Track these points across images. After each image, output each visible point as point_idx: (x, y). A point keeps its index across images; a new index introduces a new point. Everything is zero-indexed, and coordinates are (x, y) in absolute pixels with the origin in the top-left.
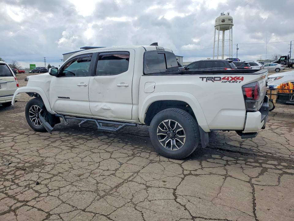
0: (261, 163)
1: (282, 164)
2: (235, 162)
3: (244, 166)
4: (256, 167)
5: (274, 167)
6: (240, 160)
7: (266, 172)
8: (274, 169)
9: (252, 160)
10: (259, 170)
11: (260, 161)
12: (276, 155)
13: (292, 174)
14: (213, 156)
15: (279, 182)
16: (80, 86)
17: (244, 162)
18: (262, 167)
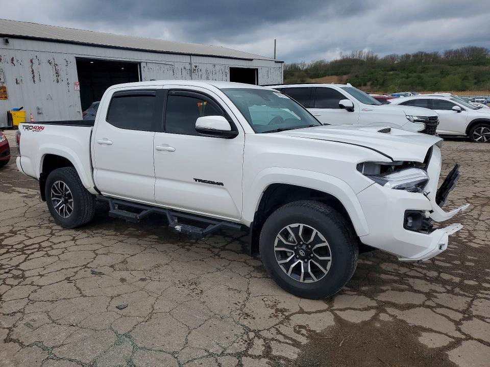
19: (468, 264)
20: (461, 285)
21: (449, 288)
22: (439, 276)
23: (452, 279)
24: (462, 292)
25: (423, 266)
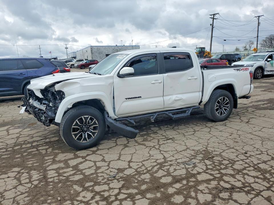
16: (154, 83)
19: (19, 156)
20: (21, 145)
21: (26, 142)
22: (32, 144)
23: (26, 145)
24: (21, 142)
25: (41, 145)
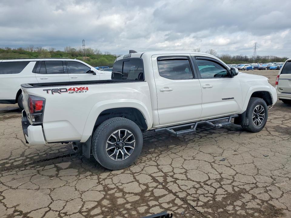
0: (27, 158)
1: (9, 165)
2: (46, 152)
3: (38, 152)
4: (29, 155)
5: (16, 159)
6: (44, 154)
7: (20, 154)
8: (15, 158)
9: (35, 158)
10: (26, 154)
11: (28, 160)
12: (16, 171)
13: (2, 160)
14: (66, 149)
15: (11, 152)
17: (40, 154)
18: (25, 156)
